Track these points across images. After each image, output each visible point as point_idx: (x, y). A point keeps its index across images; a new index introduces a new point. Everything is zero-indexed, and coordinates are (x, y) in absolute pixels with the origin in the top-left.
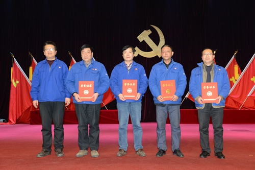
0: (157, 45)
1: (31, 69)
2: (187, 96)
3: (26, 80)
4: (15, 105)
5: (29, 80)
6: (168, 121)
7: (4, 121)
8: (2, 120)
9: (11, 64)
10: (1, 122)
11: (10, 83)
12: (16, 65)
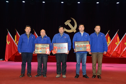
1: (16, 36)
3: (13, 42)
4: (8, 53)
5: (15, 41)
7: (3, 60)
8: (2, 59)
9: (7, 34)
10: (1, 60)
11: (6, 42)
12: (9, 34)
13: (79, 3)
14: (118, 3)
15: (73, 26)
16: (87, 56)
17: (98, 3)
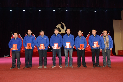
0: (63, 29)
2: (74, 47)
6: (69, 56)
13: (67, 11)
14: (96, 11)
16: (73, 51)
17: (81, 11)
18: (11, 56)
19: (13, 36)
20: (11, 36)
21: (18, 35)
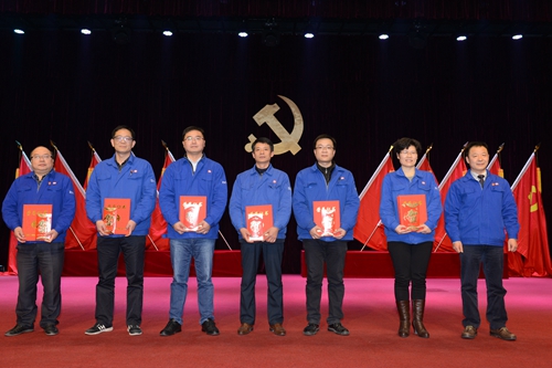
0: (290, 132)
13: (309, 39)
14: (462, 38)
15: (289, 127)
17: (384, 37)
18: (12, 266)
19: (25, 164)
20: (16, 161)
21: (55, 157)
